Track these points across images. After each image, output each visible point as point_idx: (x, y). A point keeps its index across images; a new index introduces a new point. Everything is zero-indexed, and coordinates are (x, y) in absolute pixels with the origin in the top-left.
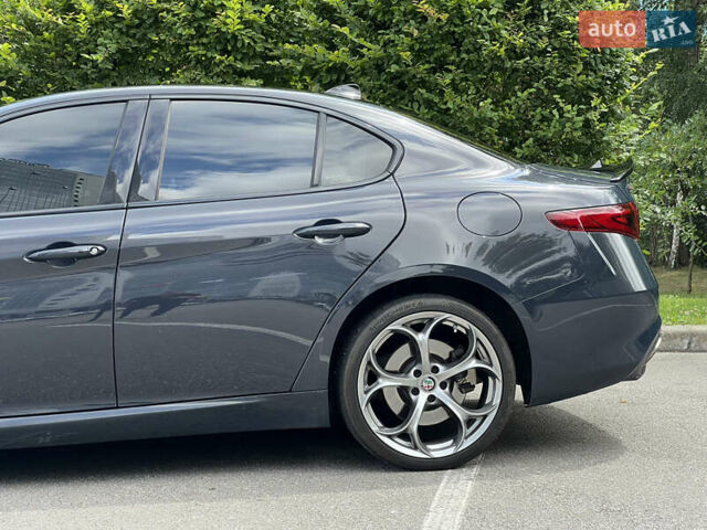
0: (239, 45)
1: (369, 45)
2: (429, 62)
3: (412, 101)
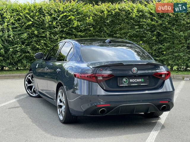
0: (135, 20)
1: (159, 21)
2: (171, 24)
3: (167, 31)
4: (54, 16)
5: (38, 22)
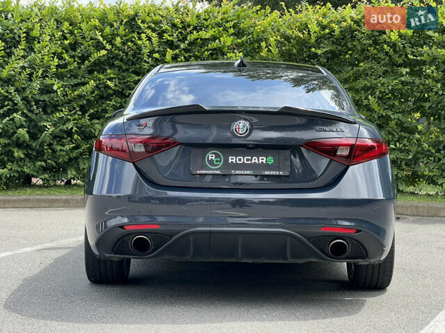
4: (169, 38)
5: (124, 52)
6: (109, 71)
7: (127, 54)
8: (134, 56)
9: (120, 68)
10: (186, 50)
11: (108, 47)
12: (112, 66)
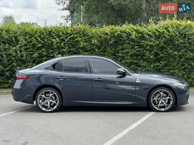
4: (62, 38)
5: (48, 43)
6: (43, 49)
7: (49, 43)
8: (51, 44)
9: (46, 47)
10: (68, 41)
11: (43, 42)
12: (44, 47)
